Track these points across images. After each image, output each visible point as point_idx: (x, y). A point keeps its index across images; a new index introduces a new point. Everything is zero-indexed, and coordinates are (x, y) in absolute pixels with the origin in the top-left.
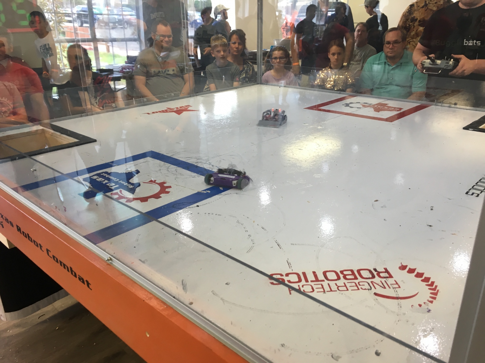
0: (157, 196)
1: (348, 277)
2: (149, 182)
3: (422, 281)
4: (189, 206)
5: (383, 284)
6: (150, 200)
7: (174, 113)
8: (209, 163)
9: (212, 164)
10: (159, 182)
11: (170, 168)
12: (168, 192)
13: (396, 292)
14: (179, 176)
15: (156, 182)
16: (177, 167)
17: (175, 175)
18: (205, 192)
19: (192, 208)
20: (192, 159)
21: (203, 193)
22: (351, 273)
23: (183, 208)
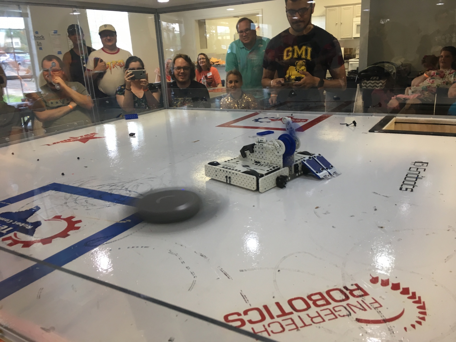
0: (64, 234)
1: (319, 303)
2: (53, 218)
3: (402, 293)
4: (106, 241)
5: (361, 305)
6: (54, 241)
7: (78, 142)
8: (125, 189)
9: (129, 189)
10: (65, 217)
11: (78, 200)
12: (78, 228)
13: (380, 313)
14: (90, 208)
15: (62, 217)
16: (87, 197)
17: (86, 207)
18: (124, 222)
19: (110, 244)
20: (104, 186)
21: (122, 223)
22: (320, 297)
23: (99, 245)
